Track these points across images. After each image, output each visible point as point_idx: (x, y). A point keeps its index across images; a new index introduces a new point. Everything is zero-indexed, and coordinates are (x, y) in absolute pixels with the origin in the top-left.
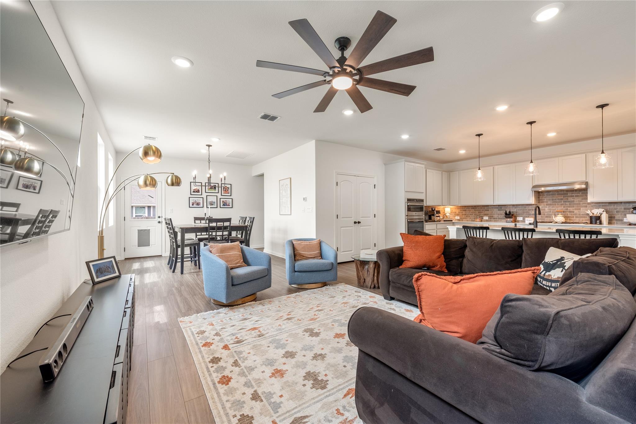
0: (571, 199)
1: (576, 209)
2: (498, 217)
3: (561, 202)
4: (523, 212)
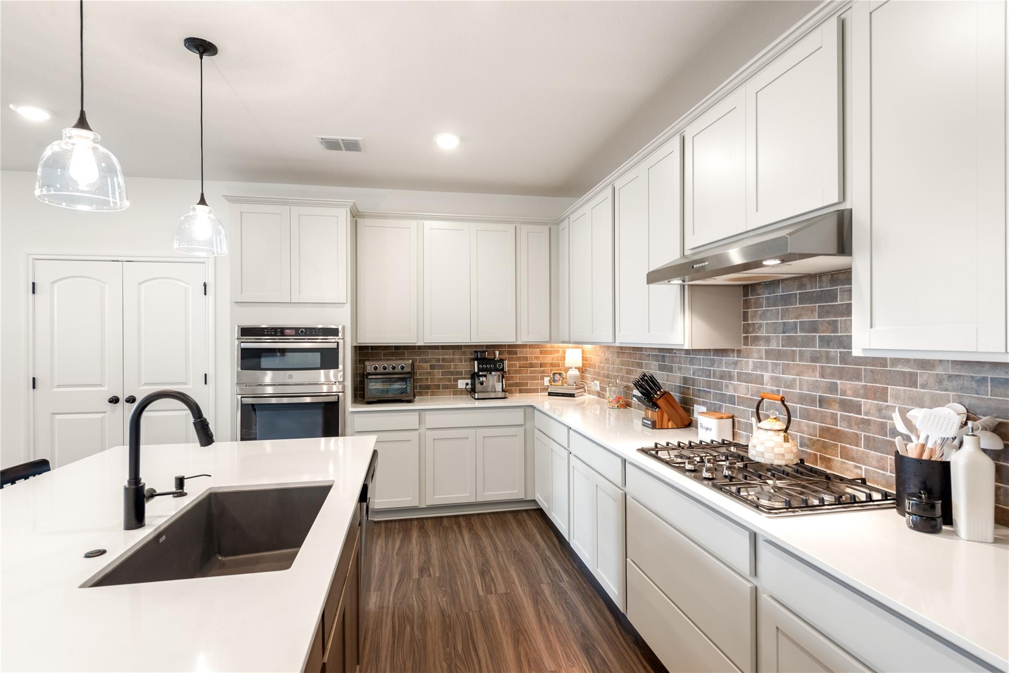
4: (709, 384)
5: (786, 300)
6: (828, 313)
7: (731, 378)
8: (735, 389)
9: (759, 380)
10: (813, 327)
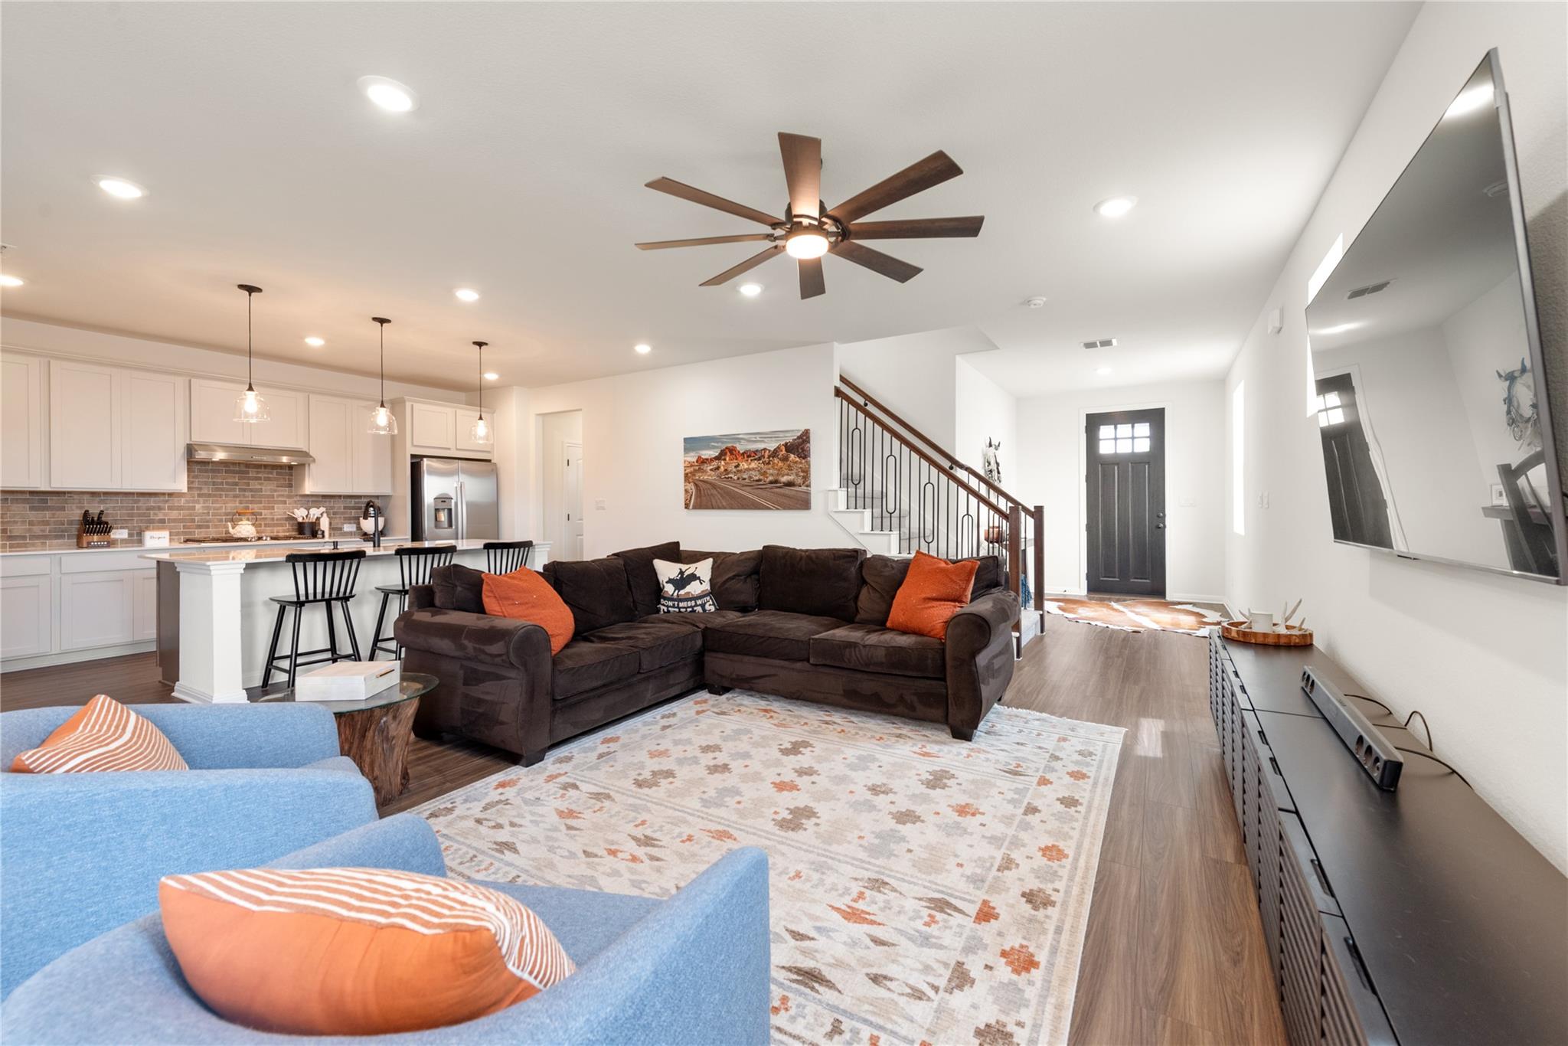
0: (255, 485)
1: (265, 508)
2: (30, 530)
3: (235, 490)
4: (129, 515)
5: (213, 471)
6: (244, 478)
7: (160, 508)
8: (165, 515)
9: (194, 508)
10: (236, 484)
